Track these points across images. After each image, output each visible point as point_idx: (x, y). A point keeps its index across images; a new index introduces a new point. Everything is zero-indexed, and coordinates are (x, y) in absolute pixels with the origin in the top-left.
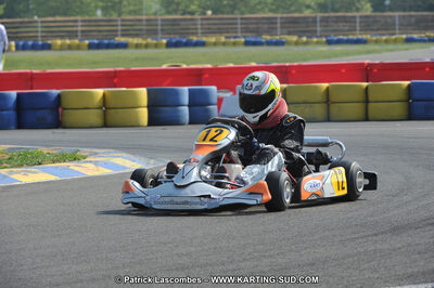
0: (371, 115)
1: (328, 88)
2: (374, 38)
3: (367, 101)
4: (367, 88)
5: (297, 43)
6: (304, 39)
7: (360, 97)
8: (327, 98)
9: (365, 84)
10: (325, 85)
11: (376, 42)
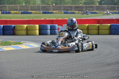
0: (100, 33)
1: (88, 26)
2: (99, 12)
3: (99, 29)
4: (99, 26)
5: (78, 13)
6: (80, 12)
7: (97, 28)
8: (88, 28)
9: (98, 25)
10: (87, 25)
11: (100, 13)
